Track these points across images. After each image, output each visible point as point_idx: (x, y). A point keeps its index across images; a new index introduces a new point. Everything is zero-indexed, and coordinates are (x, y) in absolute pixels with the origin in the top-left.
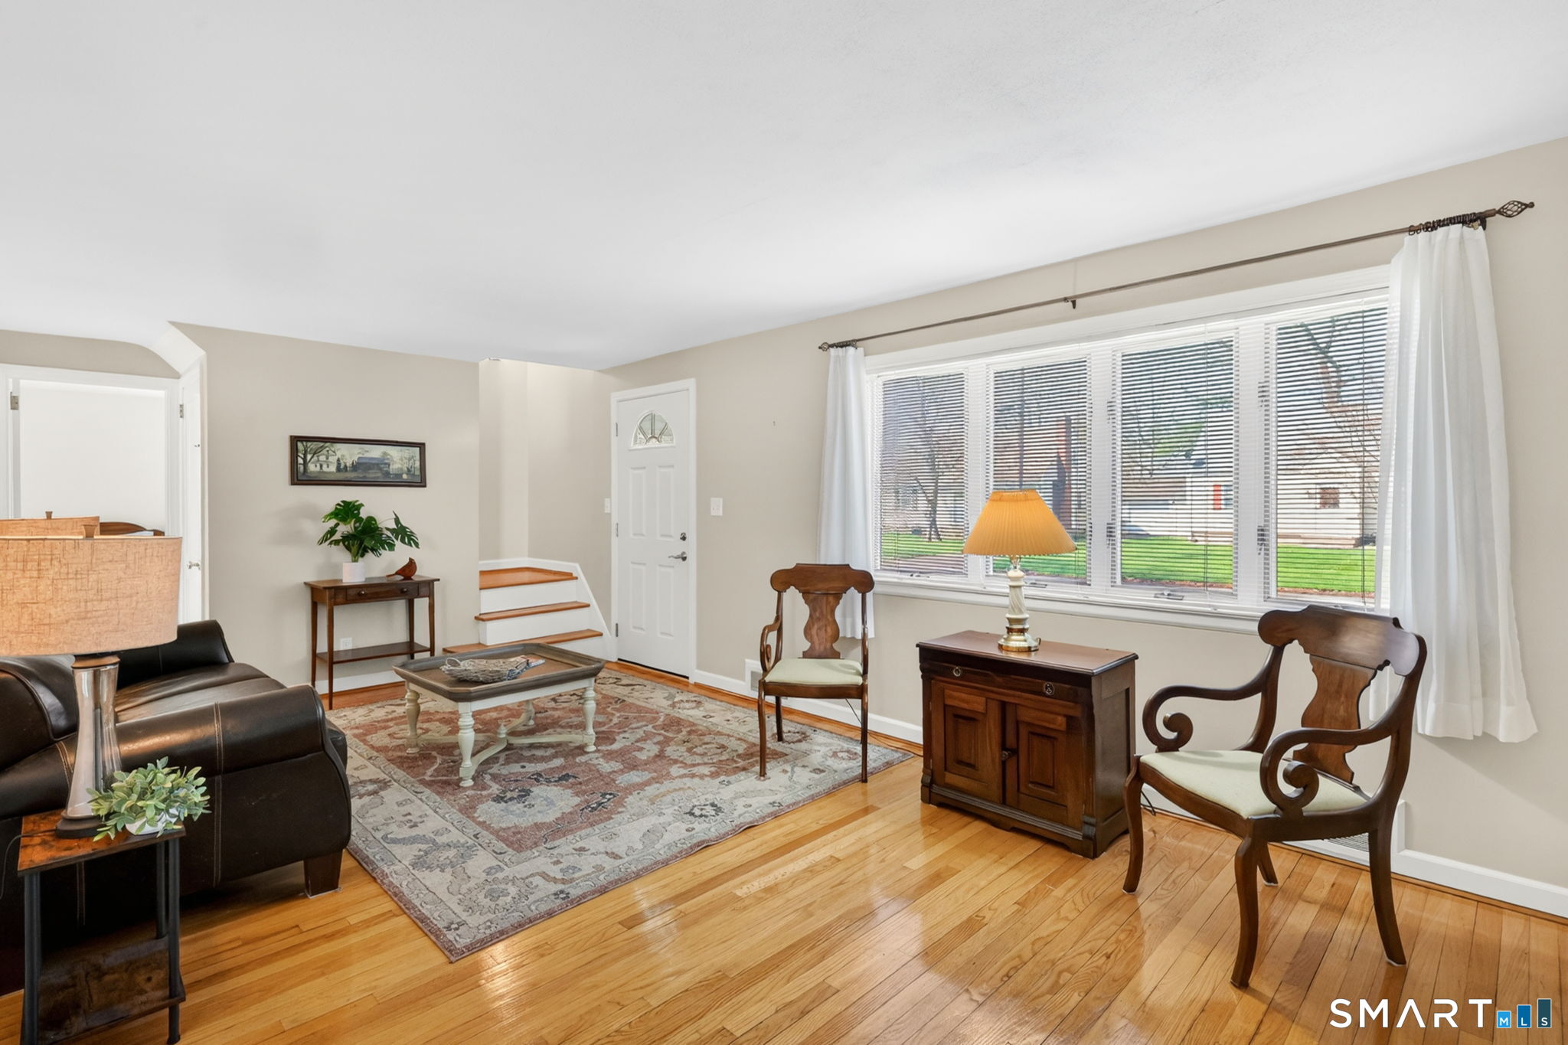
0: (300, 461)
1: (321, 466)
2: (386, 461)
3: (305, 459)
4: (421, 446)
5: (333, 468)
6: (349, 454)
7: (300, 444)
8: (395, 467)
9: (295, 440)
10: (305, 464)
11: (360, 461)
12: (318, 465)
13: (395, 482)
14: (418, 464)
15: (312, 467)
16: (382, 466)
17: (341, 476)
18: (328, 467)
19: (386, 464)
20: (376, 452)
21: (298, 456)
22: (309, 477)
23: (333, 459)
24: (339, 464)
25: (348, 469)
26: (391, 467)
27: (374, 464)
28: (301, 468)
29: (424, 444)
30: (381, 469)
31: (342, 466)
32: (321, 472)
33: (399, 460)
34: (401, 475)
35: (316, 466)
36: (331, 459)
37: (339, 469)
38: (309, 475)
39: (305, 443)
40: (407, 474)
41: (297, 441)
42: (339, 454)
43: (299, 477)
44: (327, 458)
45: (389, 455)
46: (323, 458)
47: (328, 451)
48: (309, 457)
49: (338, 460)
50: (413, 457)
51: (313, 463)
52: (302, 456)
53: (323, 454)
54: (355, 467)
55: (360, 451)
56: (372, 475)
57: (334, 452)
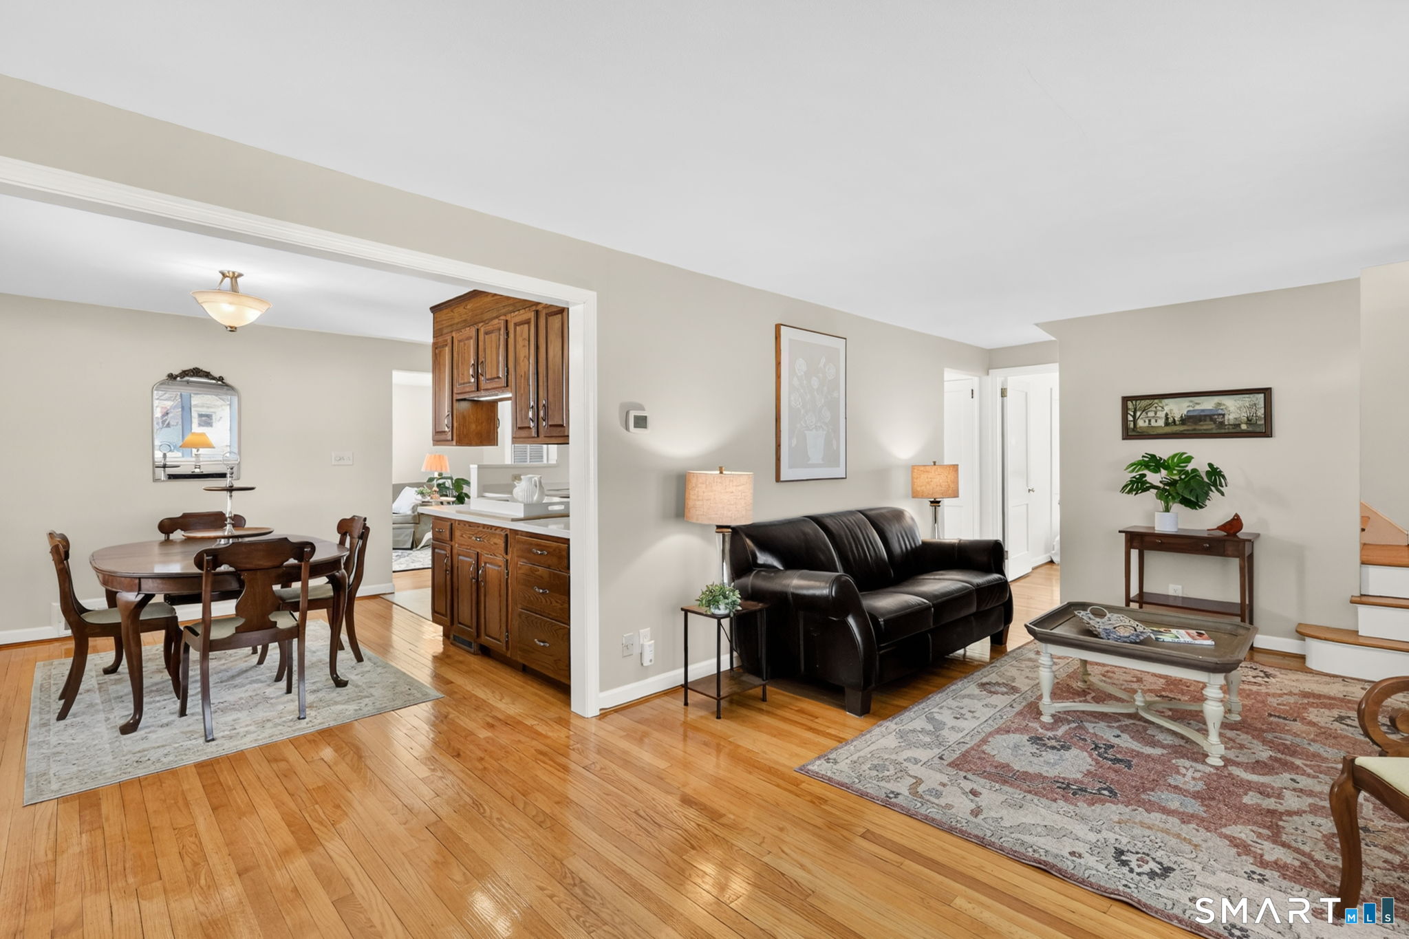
0: (1130, 418)
1: (1150, 421)
2: (1220, 412)
3: (1134, 416)
4: (1267, 392)
5: (1161, 423)
6: (1178, 409)
7: (1130, 405)
8: (1231, 418)
9: (1125, 400)
10: (1135, 421)
11: (1189, 414)
12: (1147, 421)
13: (1235, 432)
14: (1261, 412)
15: (1141, 423)
16: (1216, 417)
17: (1168, 430)
18: (1156, 421)
19: (1220, 414)
20: (1208, 404)
21: (1128, 413)
22: (1138, 432)
23: (1161, 414)
24: (1167, 418)
25: (1177, 423)
26: (1226, 417)
27: (1205, 416)
28: (1132, 425)
29: (1269, 389)
30: (1214, 421)
31: (1170, 420)
32: (1150, 427)
33: (1234, 409)
34: (1239, 425)
35: (1145, 422)
36: (1159, 414)
37: (1167, 424)
38: (1138, 430)
39: (1134, 402)
40: (1246, 424)
41: (1127, 401)
42: (1167, 409)
43: (1131, 433)
44: (1156, 414)
45: (1224, 405)
46: (1151, 414)
47: (1156, 407)
48: (1138, 414)
49: (1167, 415)
50: (1255, 404)
51: (1142, 418)
52: (1132, 414)
53: (1152, 411)
54: (1184, 420)
55: (1188, 404)
56: (1207, 426)
57: (1163, 408)
